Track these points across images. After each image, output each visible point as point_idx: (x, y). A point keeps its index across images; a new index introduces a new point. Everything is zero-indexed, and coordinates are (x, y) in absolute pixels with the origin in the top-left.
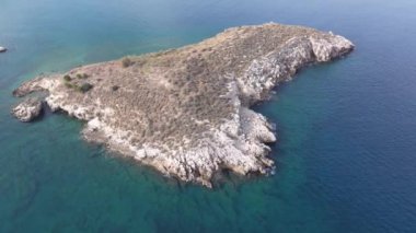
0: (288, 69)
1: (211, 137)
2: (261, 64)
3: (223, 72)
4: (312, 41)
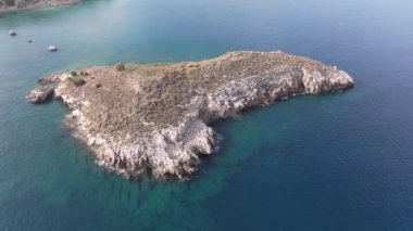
0: (267, 95)
1: (150, 137)
2: (238, 85)
3: (195, 87)
4: (305, 72)
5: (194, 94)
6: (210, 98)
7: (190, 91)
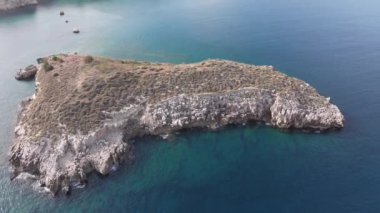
0: (218, 118)
1: (56, 140)
2: (186, 100)
3: (139, 93)
5: (133, 101)
6: (148, 109)
7: (128, 97)
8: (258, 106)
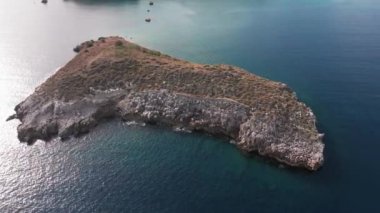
0: (187, 120)
3: (130, 80)
4: (251, 118)
5: (121, 85)
6: (130, 95)
8: (228, 120)
